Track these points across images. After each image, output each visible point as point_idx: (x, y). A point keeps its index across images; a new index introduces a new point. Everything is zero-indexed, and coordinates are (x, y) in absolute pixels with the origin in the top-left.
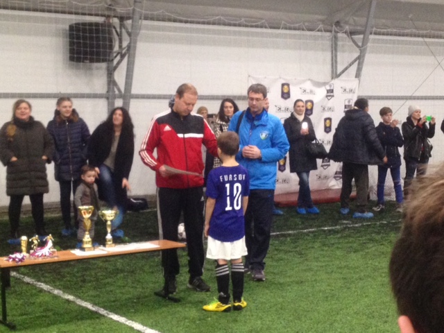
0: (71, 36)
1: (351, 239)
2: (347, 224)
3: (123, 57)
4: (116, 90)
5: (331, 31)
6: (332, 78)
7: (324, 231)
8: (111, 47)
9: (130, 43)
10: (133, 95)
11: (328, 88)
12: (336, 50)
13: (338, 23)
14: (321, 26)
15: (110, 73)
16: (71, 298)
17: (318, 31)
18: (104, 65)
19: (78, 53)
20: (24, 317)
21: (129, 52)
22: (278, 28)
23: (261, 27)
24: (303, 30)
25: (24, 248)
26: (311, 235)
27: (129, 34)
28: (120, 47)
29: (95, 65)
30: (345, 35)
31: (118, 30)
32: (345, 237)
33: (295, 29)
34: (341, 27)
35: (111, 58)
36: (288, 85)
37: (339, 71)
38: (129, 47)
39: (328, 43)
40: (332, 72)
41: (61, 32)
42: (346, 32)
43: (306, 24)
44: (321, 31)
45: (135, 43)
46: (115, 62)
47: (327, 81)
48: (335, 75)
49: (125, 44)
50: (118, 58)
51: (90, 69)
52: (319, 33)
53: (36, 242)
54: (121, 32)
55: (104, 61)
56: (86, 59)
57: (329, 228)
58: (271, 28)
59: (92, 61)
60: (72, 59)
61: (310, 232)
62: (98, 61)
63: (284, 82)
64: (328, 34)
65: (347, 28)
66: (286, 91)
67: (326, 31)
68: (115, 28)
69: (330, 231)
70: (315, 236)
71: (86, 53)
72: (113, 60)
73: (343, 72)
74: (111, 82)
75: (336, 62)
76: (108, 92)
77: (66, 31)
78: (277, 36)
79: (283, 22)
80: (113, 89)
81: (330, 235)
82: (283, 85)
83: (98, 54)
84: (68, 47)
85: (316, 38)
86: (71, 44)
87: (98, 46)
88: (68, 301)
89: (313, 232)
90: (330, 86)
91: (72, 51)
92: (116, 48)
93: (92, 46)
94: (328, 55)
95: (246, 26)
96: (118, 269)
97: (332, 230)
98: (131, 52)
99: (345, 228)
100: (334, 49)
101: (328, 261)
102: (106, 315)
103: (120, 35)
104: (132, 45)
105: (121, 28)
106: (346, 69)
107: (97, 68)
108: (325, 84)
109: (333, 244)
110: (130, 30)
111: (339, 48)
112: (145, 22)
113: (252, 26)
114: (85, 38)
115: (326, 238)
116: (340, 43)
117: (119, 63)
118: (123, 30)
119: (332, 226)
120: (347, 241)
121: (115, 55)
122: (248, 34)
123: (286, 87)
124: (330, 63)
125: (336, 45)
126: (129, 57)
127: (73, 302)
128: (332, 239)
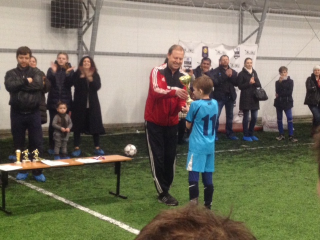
0: (53, 9)
1: (249, 158)
2: (246, 148)
3: (89, 25)
4: (84, 48)
5: (239, 10)
6: (239, 44)
7: (230, 152)
8: (81, 17)
10: (96, 52)
11: (236, 50)
12: (242, 23)
13: (244, 4)
14: (232, 6)
15: (80, 36)
16: (50, 194)
17: (230, 9)
18: (75, 30)
19: (58, 21)
20: (18, 206)
21: (94, 21)
22: (201, 6)
23: (189, 5)
24: (219, 8)
25: (18, 158)
26: (220, 154)
27: (94, 9)
28: (88, 17)
29: (70, 30)
30: (249, 13)
31: (86, 5)
32: (245, 157)
33: (213, 7)
34: (246, 6)
35: (81, 25)
36: (207, 48)
37: (244, 38)
38: (94, 18)
39: (237, 18)
40: (239, 39)
41: (46, 6)
42: (249, 11)
43: (221, 4)
44: (232, 9)
45: (98, 14)
46: (84, 28)
47: (235, 46)
48: (241, 41)
49: (91, 15)
50: (86, 25)
51: (66, 33)
52: (231, 11)
53: (26, 154)
54: (88, 6)
55: (76, 27)
56: (63, 25)
57: (234, 150)
58: (196, 6)
59: (67, 27)
60: (53, 25)
62: (72, 27)
63: (204, 45)
64: (237, 12)
65: (250, 7)
66: (205, 52)
67: (235, 9)
68: (84, 4)
69: (234, 152)
70: (223, 155)
71: (62, 21)
72: (82, 27)
73: (247, 39)
74: (81, 43)
75: (242, 32)
76: (78, 50)
77: (49, 5)
78: (200, 12)
79: (205, 2)
80: (82, 47)
81: (234, 155)
82: (203, 48)
83: (72, 22)
84: (51, 17)
85: (228, 15)
86: (53, 14)
87: (72, 17)
88: (48, 196)
89: (222, 153)
90: (237, 49)
91: (53, 20)
92: (85, 18)
93: (67, 17)
94: (237, 27)
95: (179, 5)
96: (83, 175)
97: (236, 152)
98: (96, 21)
99: (245, 151)
100: (241, 22)
101: (232, 173)
102: (75, 206)
103: (87, 9)
104: (96, 16)
105: (88, 4)
106: (249, 37)
107: (71, 33)
108: (233, 48)
109: (236, 161)
110: (95, 6)
111: (244, 22)
113: (182, 5)
114: (62, 10)
115: (231, 157)
116: (245, 18)
117: (86, 29)
118: (90, 5)
119: (236, 149)
120: (245, 159)
121: (84, 23)
122: (179, 10)
123: (205, 49)
124: (238, 32)
125: (242, 19)
126: (93, 25)
127: (52, 197)
128: (235, 158)
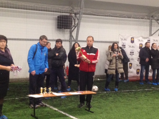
0: (58, 20)
2: (154, 88)
3: (75, 27)
4: (73, 39)
5: (150, 19)
7: (146, 90)
8: (72, 24)
9: (78, 22)
10: (78, 40)
11: (148, 39)
12: (151, 26)
13: (152, 16)
14: (146, 17)
15: (71, 33)
16: (56, 109)
17: (145, 19)
18: (69, 30)
19: (60, 26)
20: (41, 115)
21: (78, 26)
22: (131, 18)
23: (124, 17)
24: (140, 19)
25: (41, 92)
26: (141, 92)
27: (78, 19)
28: (75, 24)
29: (66, 30)
30: (155, 21)
32: (153, 93)
33: (137, 18)
34: (153, 18)
35: (71, 28)
36: (133, 38)
37: (152, 33)
38: (78, 24)
39: (148, 24)
40: (150, 33)
41: (55, 18)
43: (141, 16)
44: (146, 19)
45: (80, 23)
48: (151, 35)
49: (76, 23)
51: (64, 31)
52: (146, 20)
53: (45, 90)
54: (75, 18)
55: (69, 28)
56: (63, 28)
57: (148, 90)
58: (128, 18)
59: (65, 28)
60: (58, 28)
61: (140, 91)
62: (67, 29)
63: (132, 37)
64: (148, 20)
65: (156, 18)
66: (132, 40)
67: (148, 19)
68: (73, 17)
69: (147, 90)
70: (142, 92)
71: (63, 26)
74: (71, 36)
75: (151, 30)
76: (70, 39)
77: (57, 18)
78: (130, 21)
79: (132, 16)
80: (72, 38)
81: (148, 92)
82: (132, 38)
83: (67, 26)
84: (57, 24)
85: (144, 22)
86: (58, 22)
87: (67, 24)
88: (55, 111)
89: (141, 91)
90: (149, 39)
91: (58, 25)
92: (73, 24)
93: (65, 24)
94: (148, 28)
95: (119, 17)
96: (72, 101)
97: (149, 90)
98: (78, 25)
99: (153, 90)
100: (151, 25)
101: (147, 101)
102: (68, 116)
103: (74, 20)
104: (79, 23)
105: (75, 17)
106: (155, 33)
108: (147, 38)
109: (149, 95)
110: (78, 18)
111: (152, 25)
112: (83, 15)
113: (121, 17)
114: (63, 20)
115: (146, 93)
116: (153, 23)
117: (74, 29)
118: (76, 18)
119: (149, 89)
120: (154, 94)
121: (73, 26)
122: (119, 20)
123: (133, 39)
124: (149, 30)
125: (151, 24)
126: (77, 28)
127: (57, 111)
128: (148, 94)
